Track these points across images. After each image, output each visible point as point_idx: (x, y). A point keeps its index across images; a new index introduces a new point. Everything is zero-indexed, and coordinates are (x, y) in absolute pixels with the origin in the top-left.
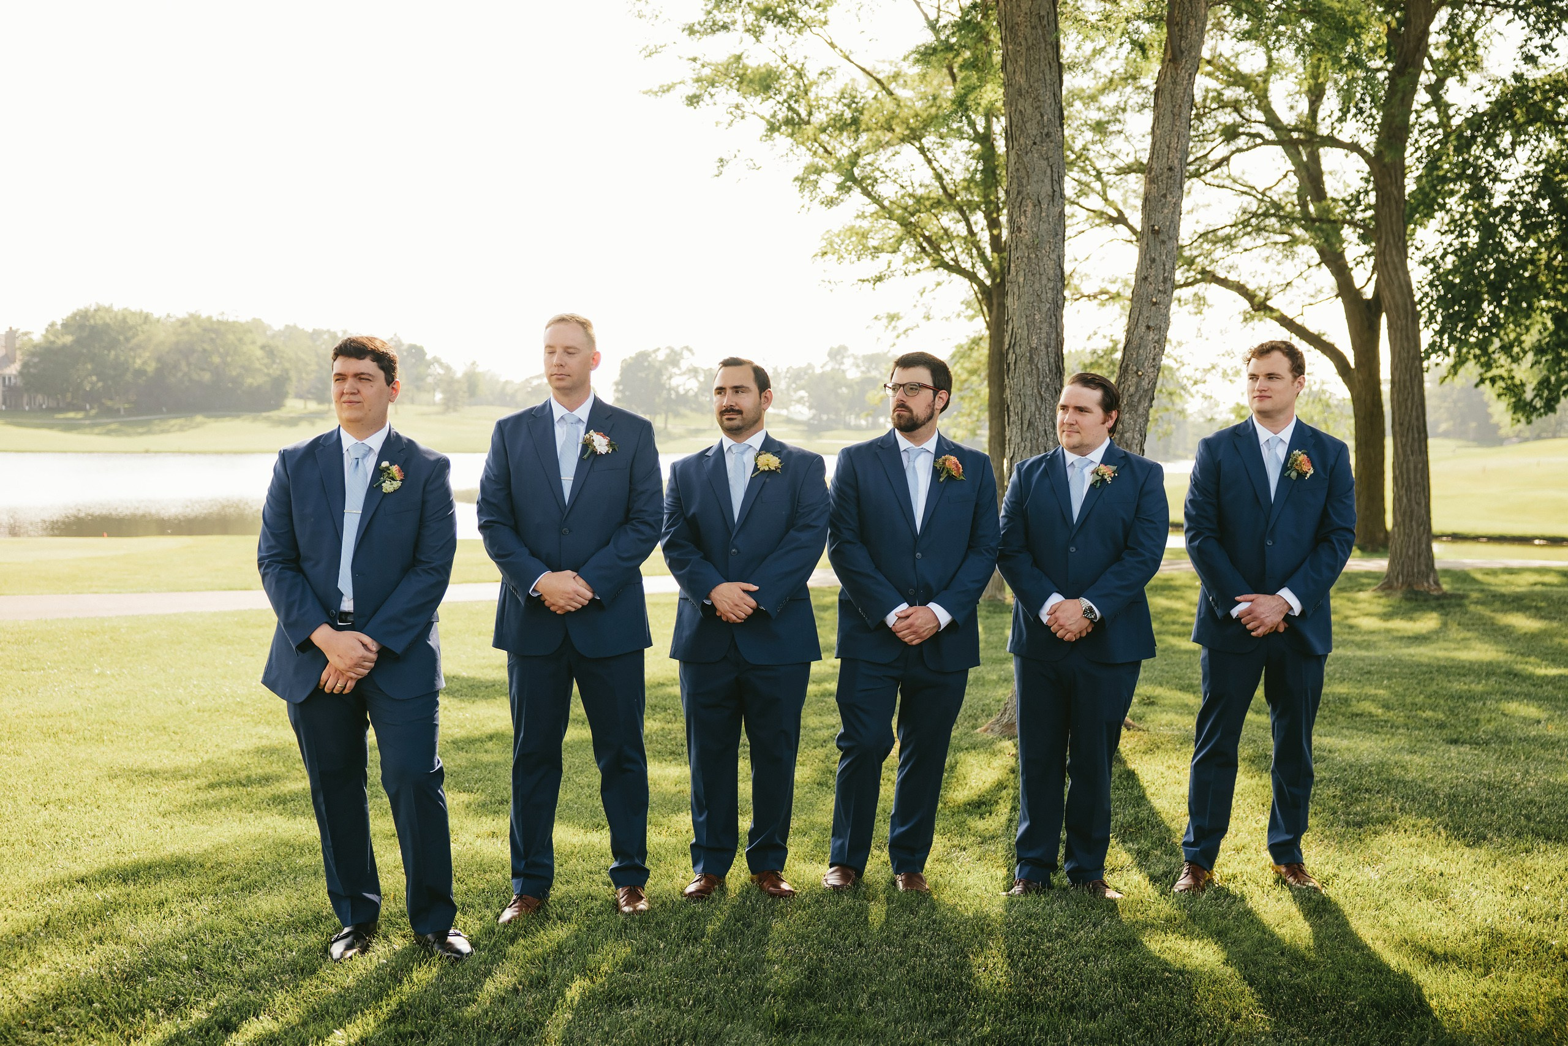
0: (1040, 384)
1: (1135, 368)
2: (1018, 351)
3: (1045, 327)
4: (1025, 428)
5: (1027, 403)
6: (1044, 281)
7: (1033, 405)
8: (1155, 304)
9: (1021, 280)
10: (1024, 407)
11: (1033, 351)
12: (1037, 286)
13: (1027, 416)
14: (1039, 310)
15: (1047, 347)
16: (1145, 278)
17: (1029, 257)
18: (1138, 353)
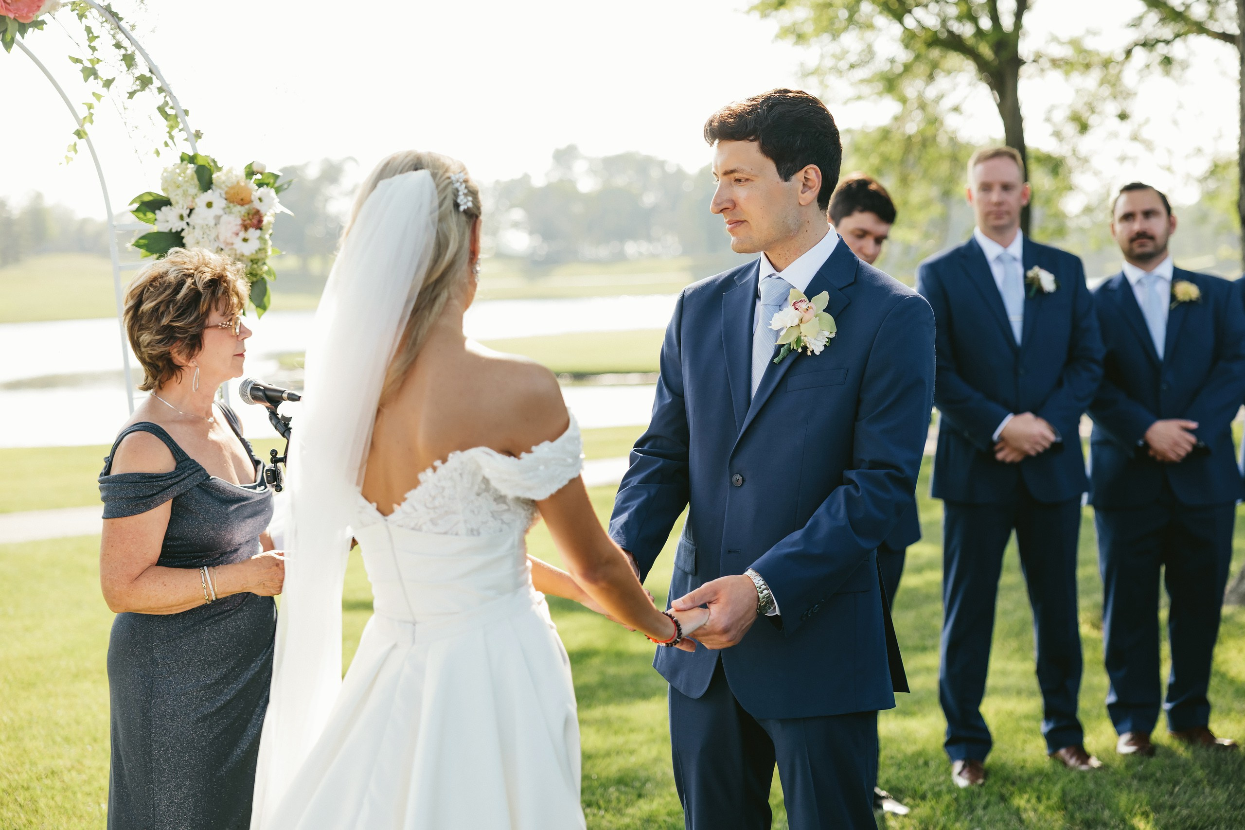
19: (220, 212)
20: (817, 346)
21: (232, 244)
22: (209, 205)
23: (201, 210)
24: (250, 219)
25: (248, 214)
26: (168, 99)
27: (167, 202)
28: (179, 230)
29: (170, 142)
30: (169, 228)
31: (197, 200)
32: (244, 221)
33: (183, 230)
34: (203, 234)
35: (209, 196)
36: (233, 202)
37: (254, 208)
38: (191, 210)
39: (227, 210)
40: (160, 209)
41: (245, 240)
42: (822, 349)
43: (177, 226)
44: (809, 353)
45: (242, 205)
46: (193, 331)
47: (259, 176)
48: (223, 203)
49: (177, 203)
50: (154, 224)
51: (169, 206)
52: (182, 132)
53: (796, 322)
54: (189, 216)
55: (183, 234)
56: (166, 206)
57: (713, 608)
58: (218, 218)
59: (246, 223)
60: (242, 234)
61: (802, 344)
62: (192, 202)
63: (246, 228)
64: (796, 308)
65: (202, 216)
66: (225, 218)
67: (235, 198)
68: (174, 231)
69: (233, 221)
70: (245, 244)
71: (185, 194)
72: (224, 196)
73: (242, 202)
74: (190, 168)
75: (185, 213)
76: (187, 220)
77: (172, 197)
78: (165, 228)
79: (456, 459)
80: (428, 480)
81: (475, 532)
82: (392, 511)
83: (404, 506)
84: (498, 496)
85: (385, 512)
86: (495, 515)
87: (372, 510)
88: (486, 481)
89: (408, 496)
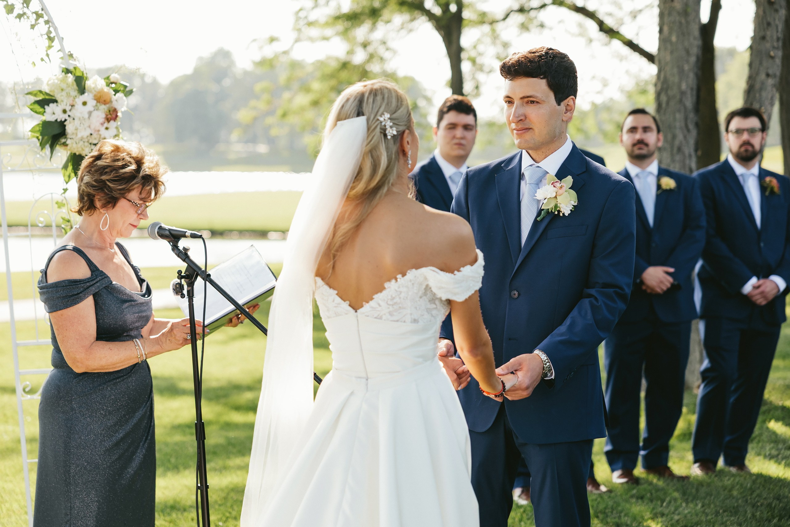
0: (686, 119)
2: (670, 93)
8: (772, 57)
9: (674, 39)
10: (674, 137)
11: (683, 93)
12: (686, 44)
13: (677, 143)
14: (687, 61)
17: (680, 23)
18: (760, 95)
19: (92, 109)
20: (566, 210)
21: (99, 131)
22: (85, 104)
23: (79, 106)
24: (110, 114)
25: (110, 111)
26: (51, 29)
27: (55, 101)
28: (63, 120)
29: (46, 58)
30: (55, 119)
31: (77, 100)
32: (107, 115)
33: (66, 120)
34: (80, 124)
35: (86, 97)
36: (99, 102)
37: (112, 107)
38: (73, 106)
39: (96, 108)
40: (48, 105)
41: (107, 128)
42: (569, 212)
43: (61, 117)
44: (561, 215)
45: (105, 104)
47: (113, 85)
48: (94, 102)
49: (62, 101)
50: (43, 115)
51: (55, 104)
52: (60, 52)
53: (554, 195)
54: (70, 110)
55: (65, 123)
56: (53, 103)
57: (520, 374)
58: (90, 113)
59: (108, 116)
60: (106, 125)
61: (558, 209)
62: (73, 101)
63: (108, 120)
64: (554, 186)
65: (80, 111)
66: (95, 113)
67: (101, 99)
68: (59, 120)
69: (100, 115)
70: (106, 131)
71: (68, 95)
72: (93, 98)
73: (105, 103)
74: (70, 77)
75: (68, 108)
76: (69, 113)
77: (58, 97)
78: (52, 118)
79: (412, 274)
80: (391, 287)
81: (415, 321)
82: (362, 306)
83: (372, 303)
84: (433, 299)
85: (355, 307)
86: (428, 310)
87: (345, 305)
88: (428, 288)
89: (375, 296)
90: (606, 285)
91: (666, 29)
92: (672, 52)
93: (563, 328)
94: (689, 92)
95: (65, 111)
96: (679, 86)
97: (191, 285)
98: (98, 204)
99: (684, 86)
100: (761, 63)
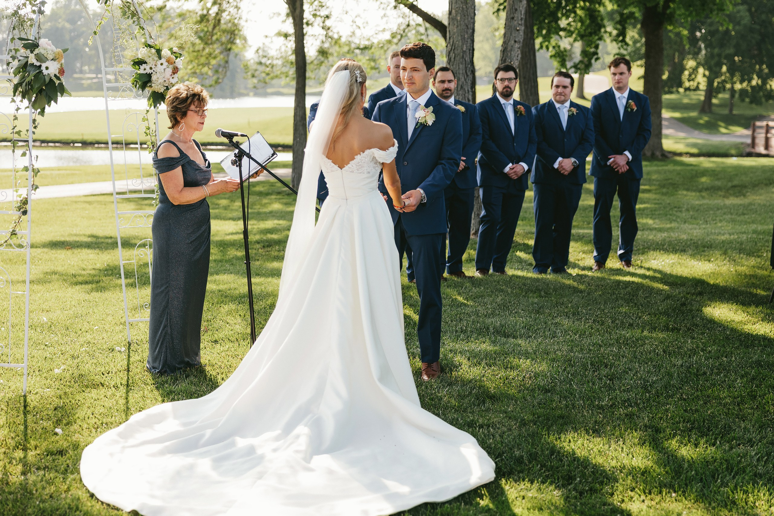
0: (466, 68)
1: (509, 61)
2: (456, 52)
3: (469, 40)
4: (459, 89)
5: (461, 76)
6: (469, 19)
7: (463, 78)
8: (518, 30)
9: (459, 18)
11: (464, 52)
12: (466, 21)
14: (467, 33)
15: (470, 50)
16: (513, 18)
17: (462, 8)
18: (511, 54)
19: (165, 67)
20: (430, 123)
21: (169, 79)
22: (162, 64)
23: (159, 65)
24: (175, 70)
25: (174, 68)
27: (145, 63)
28: (150, 73)
31: (157, 62)
32: (173, 71)
33: (152, 73)
34: (159, 75)
35: (163, 61)
36: (169, 63)
37: (175, 66)
38: (155, 65)
39: (168, 67)
40: (142, 65)
41: (173, 78)
42: (432, 124)
43: (148, 71)
44: (428, 125)
46: (183, 110)
47: (175, 54)
48: (166, 64)
49: (150, 63)
50: (139, 70)
53: (424, 115)
55: (151, 75)
57: (411, 199)
58: (164, 69)
60: (173, 76)
61: (426, 122)
62: (155, 63)
63: (174, 73)
64: (424, 111)
65: (160, 68)
66: (167, 70)
67: (169, 61)
68: (148, 73)
69: (169, 71)
71: (153, 59)
72: (166, 61)
73: (172, 64)
74: (153, 51)
75: (153, 67)
76: (153, 69)
77: (147, 61)
78: (145, 72)
79: (367, 152)
80: (358, 158)
81: (369, 173)
82: (344, 167)
83: (349, 165)
84: (376, 162)
85: (341, 167)
86: (374, 168)
87: (336, 167)
88: (374, 158)
89: (351, 162)
90: (449, 159)
91: (453, 11)
92: (457, 26)
93: (430, 178)
94: (468, 51)
95: (151, 68)
96: (462, 49)
97: (240, 160)
98: (179, 119)
99: (465, 49)
100: (511, 34)
